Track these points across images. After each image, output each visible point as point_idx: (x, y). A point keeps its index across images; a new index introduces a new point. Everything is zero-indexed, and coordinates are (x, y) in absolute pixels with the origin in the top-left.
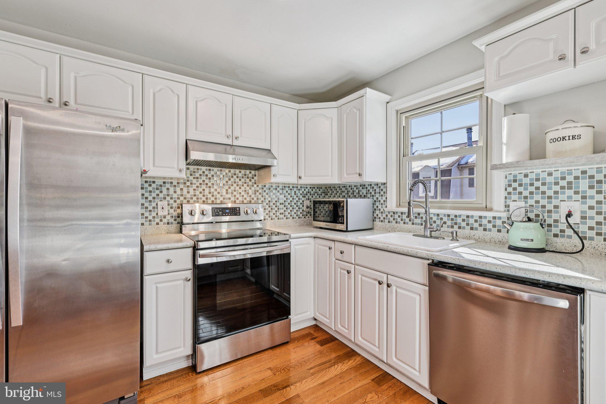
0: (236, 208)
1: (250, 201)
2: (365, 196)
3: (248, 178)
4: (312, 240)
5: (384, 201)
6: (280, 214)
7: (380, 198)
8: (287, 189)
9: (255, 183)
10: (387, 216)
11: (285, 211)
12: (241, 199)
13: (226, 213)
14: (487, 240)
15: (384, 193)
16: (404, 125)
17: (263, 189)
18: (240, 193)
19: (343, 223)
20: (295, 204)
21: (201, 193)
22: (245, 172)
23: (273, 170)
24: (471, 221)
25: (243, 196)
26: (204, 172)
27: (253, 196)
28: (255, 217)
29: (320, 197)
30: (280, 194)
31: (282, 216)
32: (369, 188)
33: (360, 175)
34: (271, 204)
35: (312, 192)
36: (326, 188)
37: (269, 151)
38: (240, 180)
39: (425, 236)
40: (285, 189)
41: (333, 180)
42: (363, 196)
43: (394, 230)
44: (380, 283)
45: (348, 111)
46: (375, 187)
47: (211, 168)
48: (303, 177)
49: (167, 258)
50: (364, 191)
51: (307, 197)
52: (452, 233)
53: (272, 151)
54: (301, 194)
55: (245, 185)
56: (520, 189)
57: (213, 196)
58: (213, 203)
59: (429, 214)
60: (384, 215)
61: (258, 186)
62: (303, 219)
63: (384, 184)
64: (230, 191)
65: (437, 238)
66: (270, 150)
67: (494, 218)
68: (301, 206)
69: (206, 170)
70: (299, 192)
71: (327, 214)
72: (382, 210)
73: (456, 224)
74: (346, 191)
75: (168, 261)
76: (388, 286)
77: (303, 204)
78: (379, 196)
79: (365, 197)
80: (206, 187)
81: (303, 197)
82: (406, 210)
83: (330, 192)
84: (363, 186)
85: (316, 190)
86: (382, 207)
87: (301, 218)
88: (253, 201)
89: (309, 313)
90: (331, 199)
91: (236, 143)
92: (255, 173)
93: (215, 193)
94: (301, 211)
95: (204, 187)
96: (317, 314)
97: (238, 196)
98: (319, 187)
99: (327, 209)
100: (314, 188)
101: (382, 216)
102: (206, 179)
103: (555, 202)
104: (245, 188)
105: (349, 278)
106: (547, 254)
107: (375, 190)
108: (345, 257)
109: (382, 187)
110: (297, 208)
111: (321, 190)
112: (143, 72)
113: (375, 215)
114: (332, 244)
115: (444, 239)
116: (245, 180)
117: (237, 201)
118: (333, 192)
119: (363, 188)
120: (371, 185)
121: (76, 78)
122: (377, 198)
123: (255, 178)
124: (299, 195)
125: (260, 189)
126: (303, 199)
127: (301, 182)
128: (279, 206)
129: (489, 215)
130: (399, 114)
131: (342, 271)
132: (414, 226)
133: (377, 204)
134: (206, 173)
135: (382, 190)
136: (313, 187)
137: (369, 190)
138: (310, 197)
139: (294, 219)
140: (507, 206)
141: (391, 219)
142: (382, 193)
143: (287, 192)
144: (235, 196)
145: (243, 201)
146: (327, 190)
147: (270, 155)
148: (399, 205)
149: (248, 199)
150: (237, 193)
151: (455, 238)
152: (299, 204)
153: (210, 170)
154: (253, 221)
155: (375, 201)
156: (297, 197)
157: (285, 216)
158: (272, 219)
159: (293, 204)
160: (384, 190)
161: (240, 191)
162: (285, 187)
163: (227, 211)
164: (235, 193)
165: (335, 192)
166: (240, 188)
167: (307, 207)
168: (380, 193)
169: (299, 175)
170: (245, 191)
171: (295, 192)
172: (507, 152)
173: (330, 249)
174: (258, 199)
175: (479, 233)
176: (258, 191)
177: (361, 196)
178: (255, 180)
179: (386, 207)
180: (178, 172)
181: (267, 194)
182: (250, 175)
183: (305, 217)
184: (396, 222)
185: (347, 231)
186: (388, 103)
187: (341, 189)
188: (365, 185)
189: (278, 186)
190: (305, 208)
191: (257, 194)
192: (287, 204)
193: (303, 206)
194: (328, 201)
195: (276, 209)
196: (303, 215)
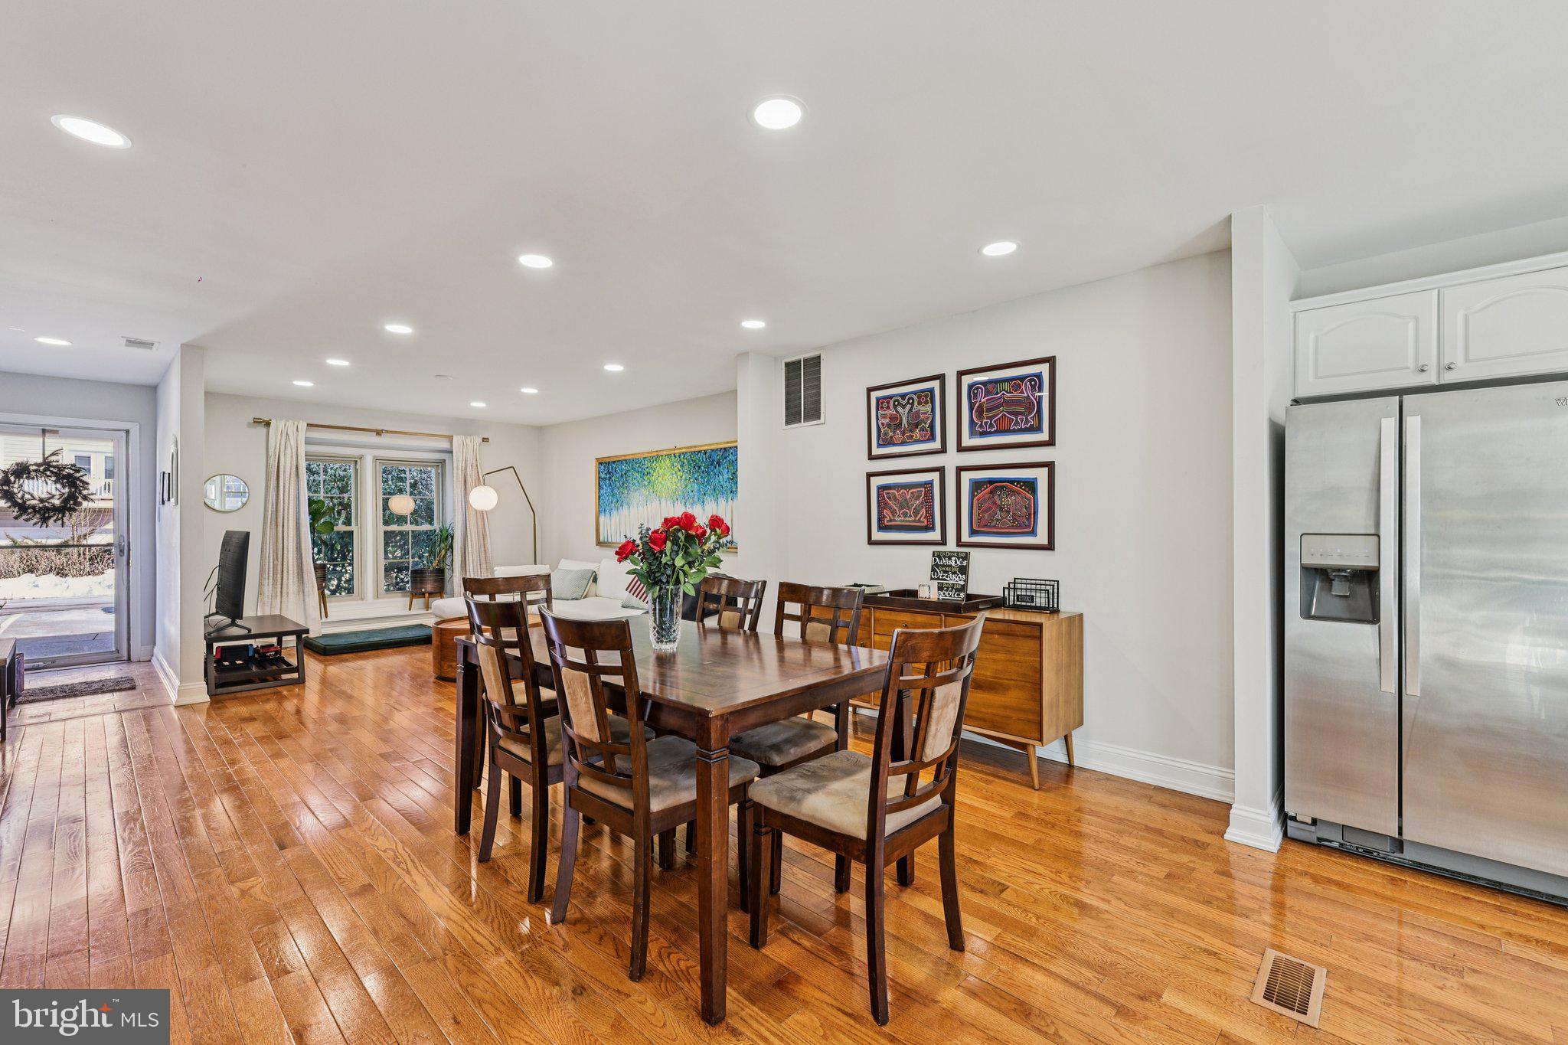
121: (1466, 318)
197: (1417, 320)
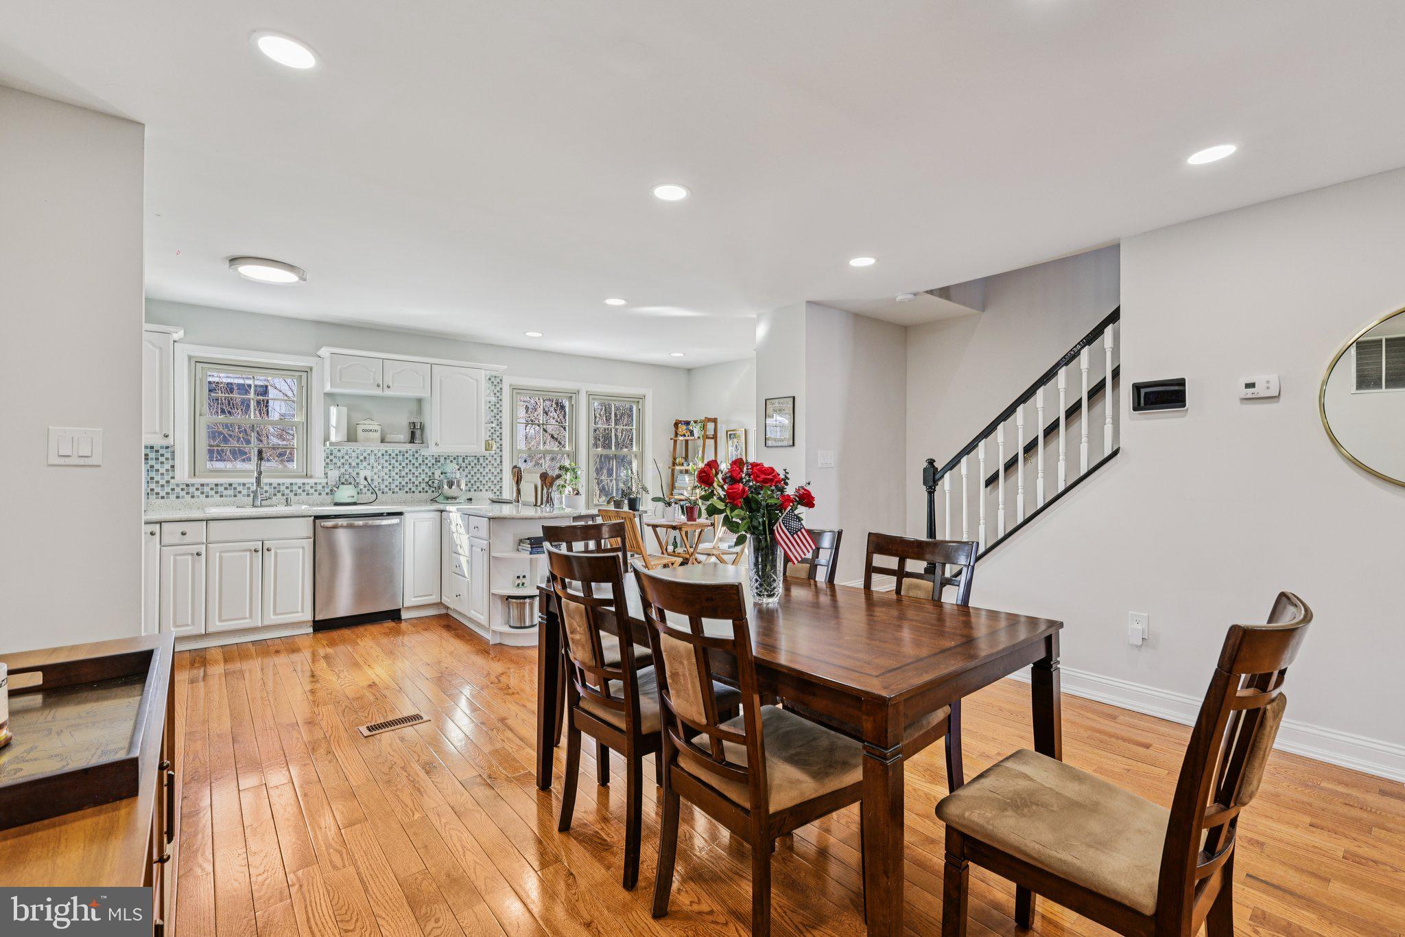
24: (295, 488)
56: (335, 461)
67: (316, 484)
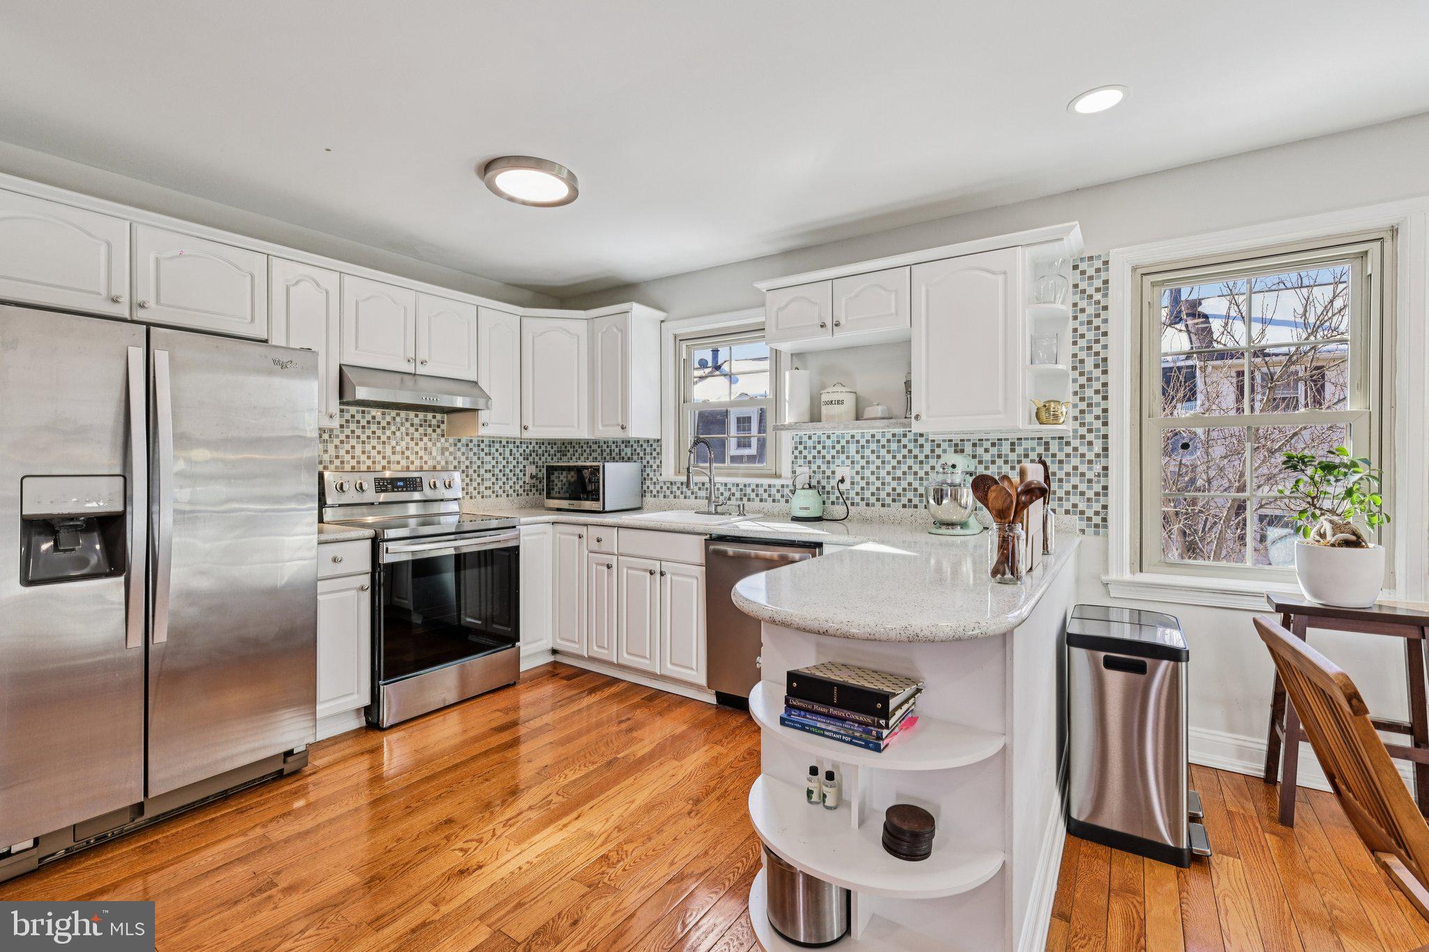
0: (415, 478)
1: (435, 467)
2: (629, 458)
3: (430, 426)
4: (549, 527)
5: (658, 466)
6: (486, 488)
7: (651, 462)
8: (497, 446)
9: (443, 436)
10: (661, 488)
11: (493, 484)
12: (417, 463)
13: (398, 487)
14: (776, 513)
15: (658, 454)
16: (684, 356)
17: (455, 445)
18: (417, 453)
19: (598, 500)
20: (511, 471)
21: (348, 452)
22: (426, 416)
23: (483, 416)
24: (761, 491)
25: (421, 458)
26: (353, 416)
27: (439, 458)
28: (448, 494)
29: (552, 459)
30: (486, 454)
31: (489, 492)
32: (635, 446)
33: (623, 428)
34: (471, 471)
35: (540, 452)
36: (563, 444)
37: (474, 384)
38: (417, 430)
39: (709, 513)
40: (494, 447)
41: (581, 432)
42: (626, 459)
43: (670, 508)
44: (651, 573)
45: (604, 330)
46: (645, 446)
47: (366, 409)
48: (530, 428)
49: (332, 556)
50: (629, 451)
51: (531, 459)
52: (739, 506)
53: (479, 384)
54: (521, 454)
55: (426, 439)
56: (805, 453)
57: (369, 457)
58: (369, 470)
59: (715, 483)
60: (658, 488)
61: (447, 441)
62: (524, 496)
63: (658, 441)
64: (398, 448)
65: (723, 514)
66: (476, 383)
67: (782, 486)
68: (521, 475)
69: (358, 412)
70: (518, 451)
71: (565, 488)
72: (654, 480)
73: (745, 495)
74: (599, 451)
75: (335, 560)
76: (662, 574)
77: (525, 471)
78: (651, 458)
79: (629, 460)
80: (358, 443)
81: (524, 459)
82: (684, 479)
83: (571, 450)
84: (627, 442)
85: (546, 447)
86: (655, 475)
87: (521, 495)
88: (439, 467)
89: (545, 641)
90: (571, 464)
91: (421, 370)
92: (443, 417)
93: (374, 453)
94: (521, 483)
95: (353, 442)
96: (558, 641)
97: (412, 458)
98: (552, 443)
99: (565, 480)
100: (543, 444)
101: (655, 488)
102: (358, 428)
103: (833, 467)
104: (426, 444)
105: (610, 575)
106: (824, 523)
107: (645, 450)
108: (604, 547)
109: (655, 445)
110: (514, 479)
111: (555, 448)
112: (269, 252)
113: (645, 488)
114: (583, 530)
115: (730, 514)
116: (426, 430)
117: (412, 467)
118: (577, 451)
119: (626, 446)
120: (638, 441)
121: (157, 261)
122: (648, 462)
123: (443, 427)
124: (517, 455)
125: (451, 445)
126: (525, 462)
127: (526, 435)
128: (483, 475)
129: (778, 482)
130: (678, 341)
131: (599, 567)
132: (698, 500)
133: (648, 470)
134: (356, 418)
135: (655, 450)
136: (541, 443)
137: (635, 450)
138: (537, 459)
139: (510, 498)
140: (794, 472)
141: (668, 493)
142: (655, 454)
143: (497, 450)
144: (408, 458)
145: (421, 467)
146: (566, 447)
147: (475, 391)
148: (678, 472)
149: (430, 463)
150: (412, 453)
151: (742, 512)
152: (517, 471)
153: (363, 412)
154: (442, 500)
155: (645, 467)
156: (514, 459)
157: (493, 492)
158: (471, 498)
159: (507, 471)
160: (658, 450)
161: (417, 449)
162: (493, 442)
163: (401, 484)
164: (407, 453)
165: (580, 451)
166: (417, 444)
167: (532, 477)
168: (651, 454)
169: (524, 424)
170: (426, 449)
171: (511, 451)
172: (789, 411)
173: (580, 537)
174: (447, 463)
175: (768, 505)
176: (447, 449)
177: (623, 458)
178: (443, 431)
179: (661, 475)
180: (328, 418)
181: (463, 454)
182: (434, 422)
183: (528, 494)
184: (675, 497)
185: (604, 512)
186: (662, 321)
187: (591, 447)
188: (629, 442)
189: (483, 441)
190: (527, 479)
191: (447, 454)
192: (497, 471)
193: (524, 475)
194: (566, 466)
195: (479, 480)
196: (524, 491)
197: (109, 245)
